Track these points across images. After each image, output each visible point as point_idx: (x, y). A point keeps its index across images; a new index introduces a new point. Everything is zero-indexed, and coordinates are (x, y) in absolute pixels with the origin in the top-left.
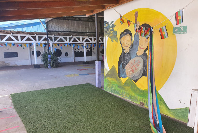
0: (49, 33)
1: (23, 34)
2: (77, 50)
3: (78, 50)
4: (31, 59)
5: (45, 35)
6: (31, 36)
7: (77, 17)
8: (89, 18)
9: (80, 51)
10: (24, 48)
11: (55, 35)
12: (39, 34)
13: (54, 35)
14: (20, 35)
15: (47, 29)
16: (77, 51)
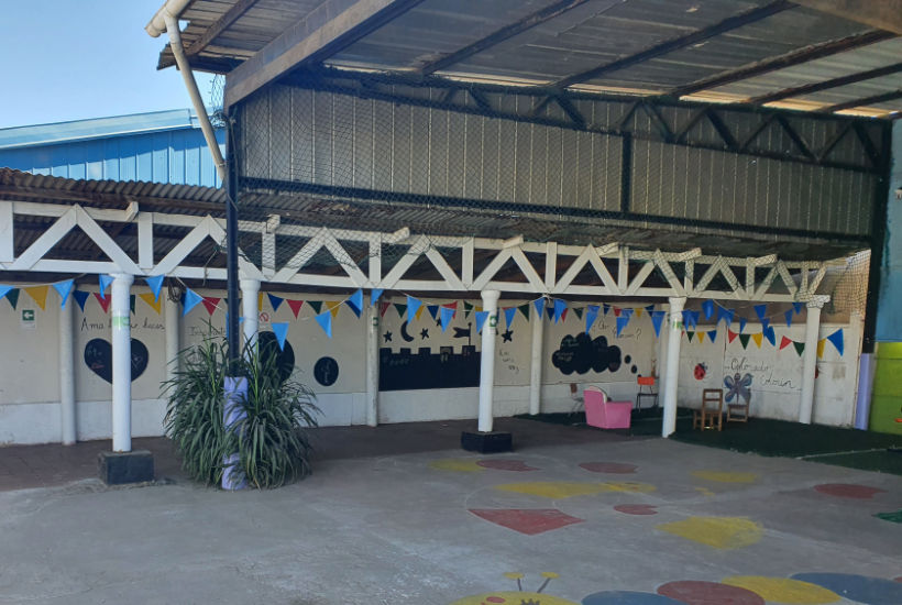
0: (247, 196)
1: (34, 200)
2: (397, 345)
3: (407, 345)
4: (76, 400)
5: (204, 215)
6: (98, 222)
7: (465, 86)
8: (549, 100)
9: (415, 351)
10: (29, 316)
11: (284, 221)
12: (163, 202)
13: (275, 220)
14: (9, 204)
15: (233, 164)
16: (396, 350)
